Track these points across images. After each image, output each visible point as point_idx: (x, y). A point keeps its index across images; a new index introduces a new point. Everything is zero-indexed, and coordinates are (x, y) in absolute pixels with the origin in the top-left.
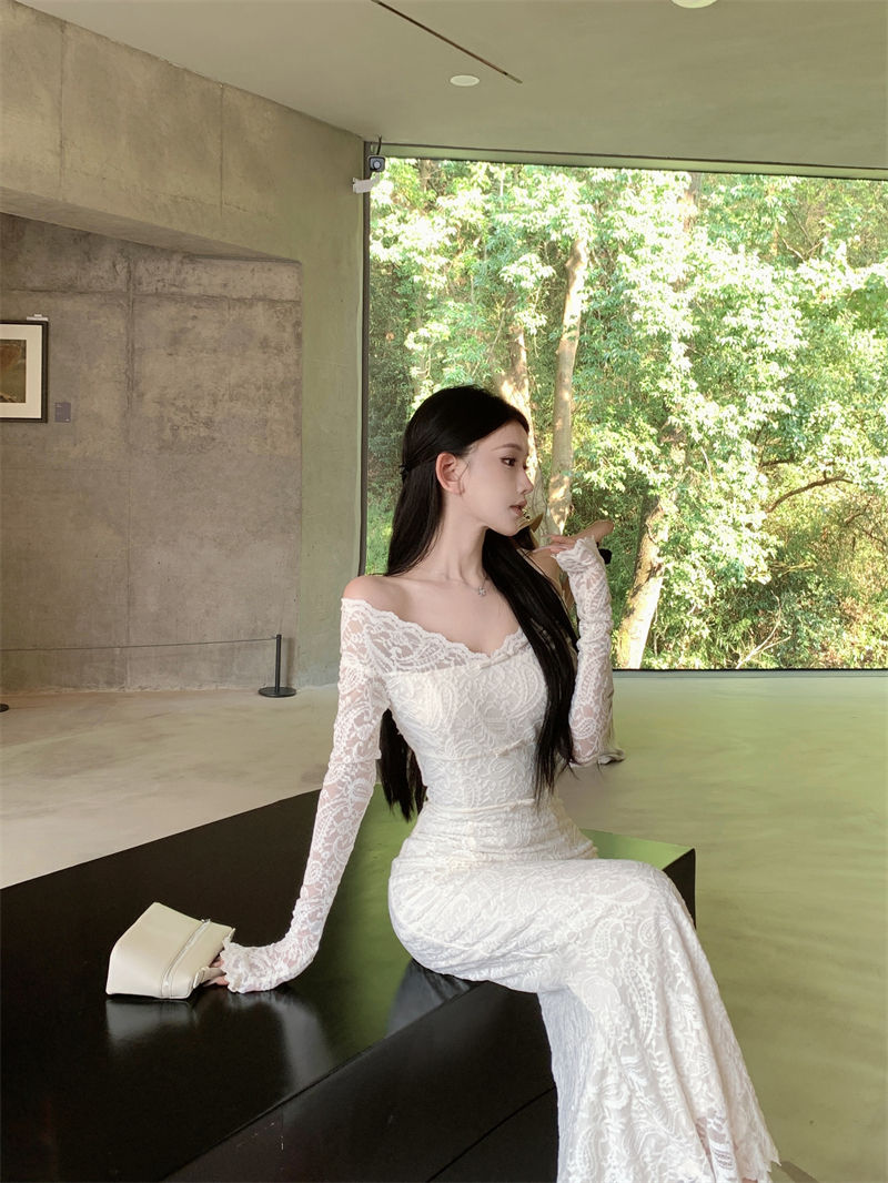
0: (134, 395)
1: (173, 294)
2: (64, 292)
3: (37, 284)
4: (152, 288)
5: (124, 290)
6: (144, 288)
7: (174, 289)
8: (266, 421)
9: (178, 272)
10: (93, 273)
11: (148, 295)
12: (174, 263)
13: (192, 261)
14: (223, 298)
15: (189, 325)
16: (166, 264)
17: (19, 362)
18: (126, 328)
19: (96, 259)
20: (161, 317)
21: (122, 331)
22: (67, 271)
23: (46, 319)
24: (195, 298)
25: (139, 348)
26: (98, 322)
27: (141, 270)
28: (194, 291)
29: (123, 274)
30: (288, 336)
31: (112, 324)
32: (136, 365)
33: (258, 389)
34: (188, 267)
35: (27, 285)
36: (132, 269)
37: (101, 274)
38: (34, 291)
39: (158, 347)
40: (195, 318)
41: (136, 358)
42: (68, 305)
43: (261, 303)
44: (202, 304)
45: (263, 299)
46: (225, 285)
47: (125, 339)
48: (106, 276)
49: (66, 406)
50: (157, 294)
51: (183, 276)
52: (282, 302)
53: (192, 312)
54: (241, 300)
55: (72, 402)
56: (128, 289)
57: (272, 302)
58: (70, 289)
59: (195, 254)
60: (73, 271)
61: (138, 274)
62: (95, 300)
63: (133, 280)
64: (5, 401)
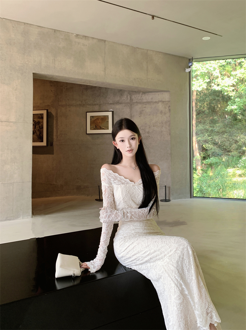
1: (140, 102)
2: (117, 104)
3: (111, 102)
4: (135, 101)
6: (134, 101)
7: (140, 101)
8: (162, 131)
9: (141, 97)
10: (123, 99)
11: (135, 103)
12: (140, 95)
13: (144, 94)
14: (152, 102)
15: (144, 109)
16: (138, 95)
17: (107, 120)
20: (138, 108)
21: (129, 112)
22: (117, 99)
23: (113, 110)
24: (145, 102)
25: (133, 116)
26: (124, 110)
28: (145, 101)
29: (129, 98)
30: (167, 110)
31: (127, 110)
33: (160, 124)
34: (143, 95)
37: (124, 99)
38: (110, 104)
39: (137, 115)
40: (145, 107)
42: (118, 107)
43: (160, 103)
44: (147, 104)
45: (161, 101)
46: (152, 99)
47: (130, 114)
48: (125, 99)
50: (137, 102)
51: (142, 98)
52: (165, 101)
53: (144, 106)
54: (156, 102)
56: (130, 102)
57: (163, 102)
58: (118, 103)
59: (145, 92)
60: (118, 99)
61: (132, 98)
62: (123, 105)
63: (131, 99)
64: (105, 129)
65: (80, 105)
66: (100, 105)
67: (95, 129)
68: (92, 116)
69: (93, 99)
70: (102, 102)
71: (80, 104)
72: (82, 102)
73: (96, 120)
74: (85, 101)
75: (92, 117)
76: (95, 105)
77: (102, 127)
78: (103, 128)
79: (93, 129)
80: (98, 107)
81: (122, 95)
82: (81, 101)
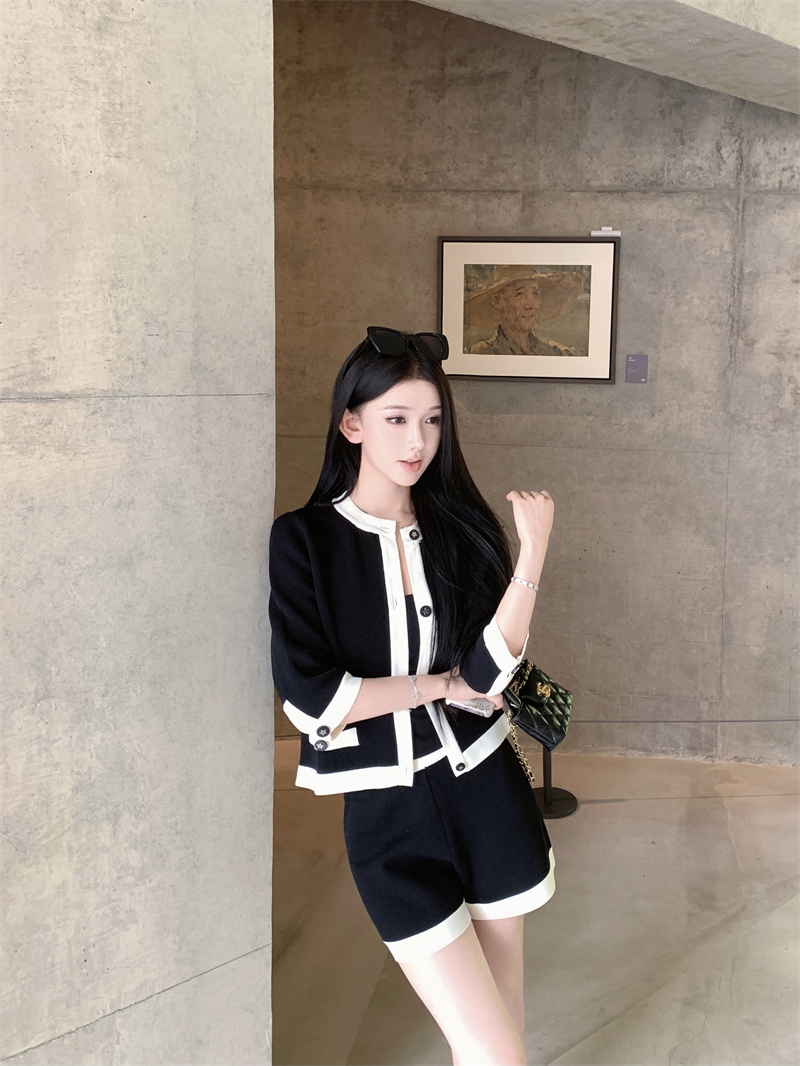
0: (741, 343)
2: (645, 192)
3: (607, 182)
4: (773, 182)
5: (732, 185)
6: (762, 181)
10: (686, 162)
11: (767, 192)
18: (732, 242)
19: (692, 140)
20: (786, 225)
21: (726, 248)
22: (650, 159)
23: (618, 234)
25: (750, 273)
26: (692, 235)
27: (758, 154)
29: (731, 161)
31: (714, 237)
32: (745, 299)
35: (592, 183)
36: (745, 153)
37: (698, 162)
38: (602, 191)
39: (778, 271)
41: (746, 288)
42: (652, 211)
47: (729, 260)
48: (706, 166)
49: (642, 359)
50: (782, 190)
55: (650, 352)
56: (738, 184)
58: (652, 187)
60: (657, 160)
61: (753, 160)
62: (688, 202)
63: (744, 169)
64: (560, 354)
65: (395, 189)
66: (529, 197)
67: (496, 353)
68: (478, 267)
69: (485, 158)
70: (542, 176)
71: (389, 184)
72: (405, 169)
73: (502, 290)
74: (427, 163)
75: (474, 273)
76: (498, 192)
77: (543, 339)
78: (552, 343)
79: (483, 351)
80: (516, 209)
81: (682, 136)
82: (400, 160)
